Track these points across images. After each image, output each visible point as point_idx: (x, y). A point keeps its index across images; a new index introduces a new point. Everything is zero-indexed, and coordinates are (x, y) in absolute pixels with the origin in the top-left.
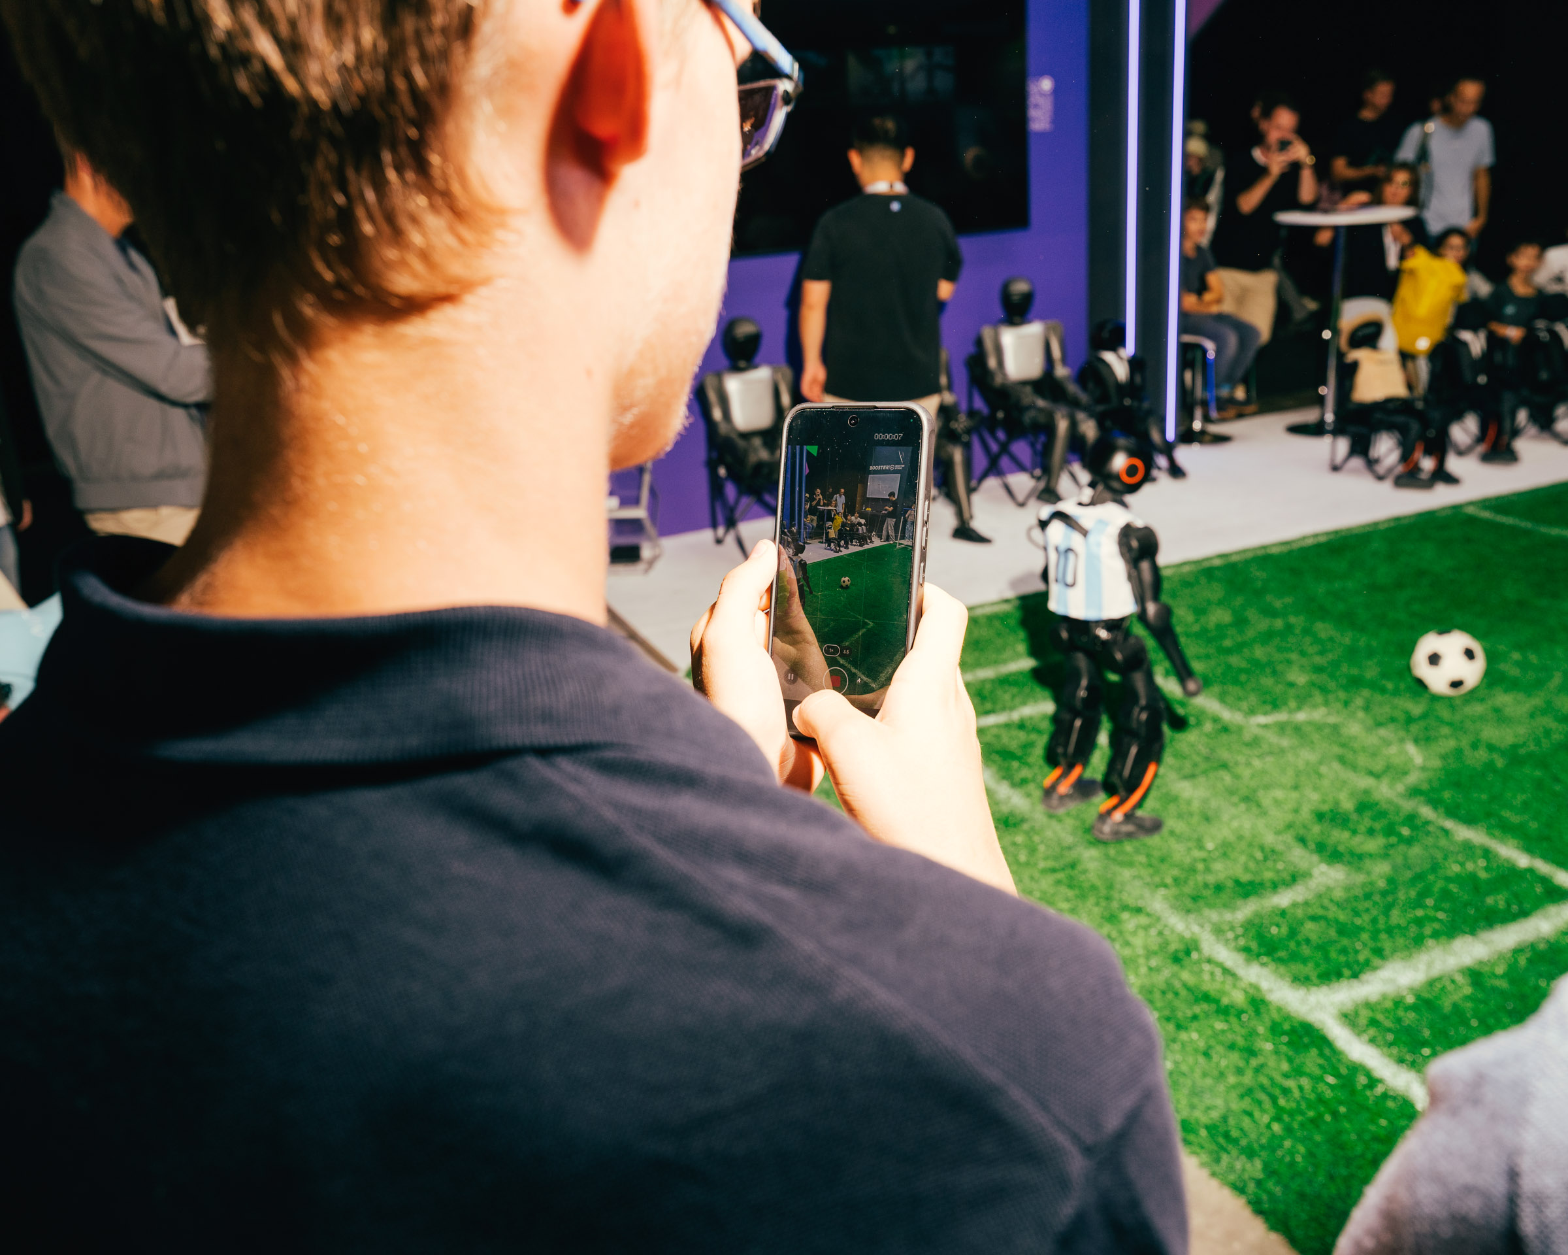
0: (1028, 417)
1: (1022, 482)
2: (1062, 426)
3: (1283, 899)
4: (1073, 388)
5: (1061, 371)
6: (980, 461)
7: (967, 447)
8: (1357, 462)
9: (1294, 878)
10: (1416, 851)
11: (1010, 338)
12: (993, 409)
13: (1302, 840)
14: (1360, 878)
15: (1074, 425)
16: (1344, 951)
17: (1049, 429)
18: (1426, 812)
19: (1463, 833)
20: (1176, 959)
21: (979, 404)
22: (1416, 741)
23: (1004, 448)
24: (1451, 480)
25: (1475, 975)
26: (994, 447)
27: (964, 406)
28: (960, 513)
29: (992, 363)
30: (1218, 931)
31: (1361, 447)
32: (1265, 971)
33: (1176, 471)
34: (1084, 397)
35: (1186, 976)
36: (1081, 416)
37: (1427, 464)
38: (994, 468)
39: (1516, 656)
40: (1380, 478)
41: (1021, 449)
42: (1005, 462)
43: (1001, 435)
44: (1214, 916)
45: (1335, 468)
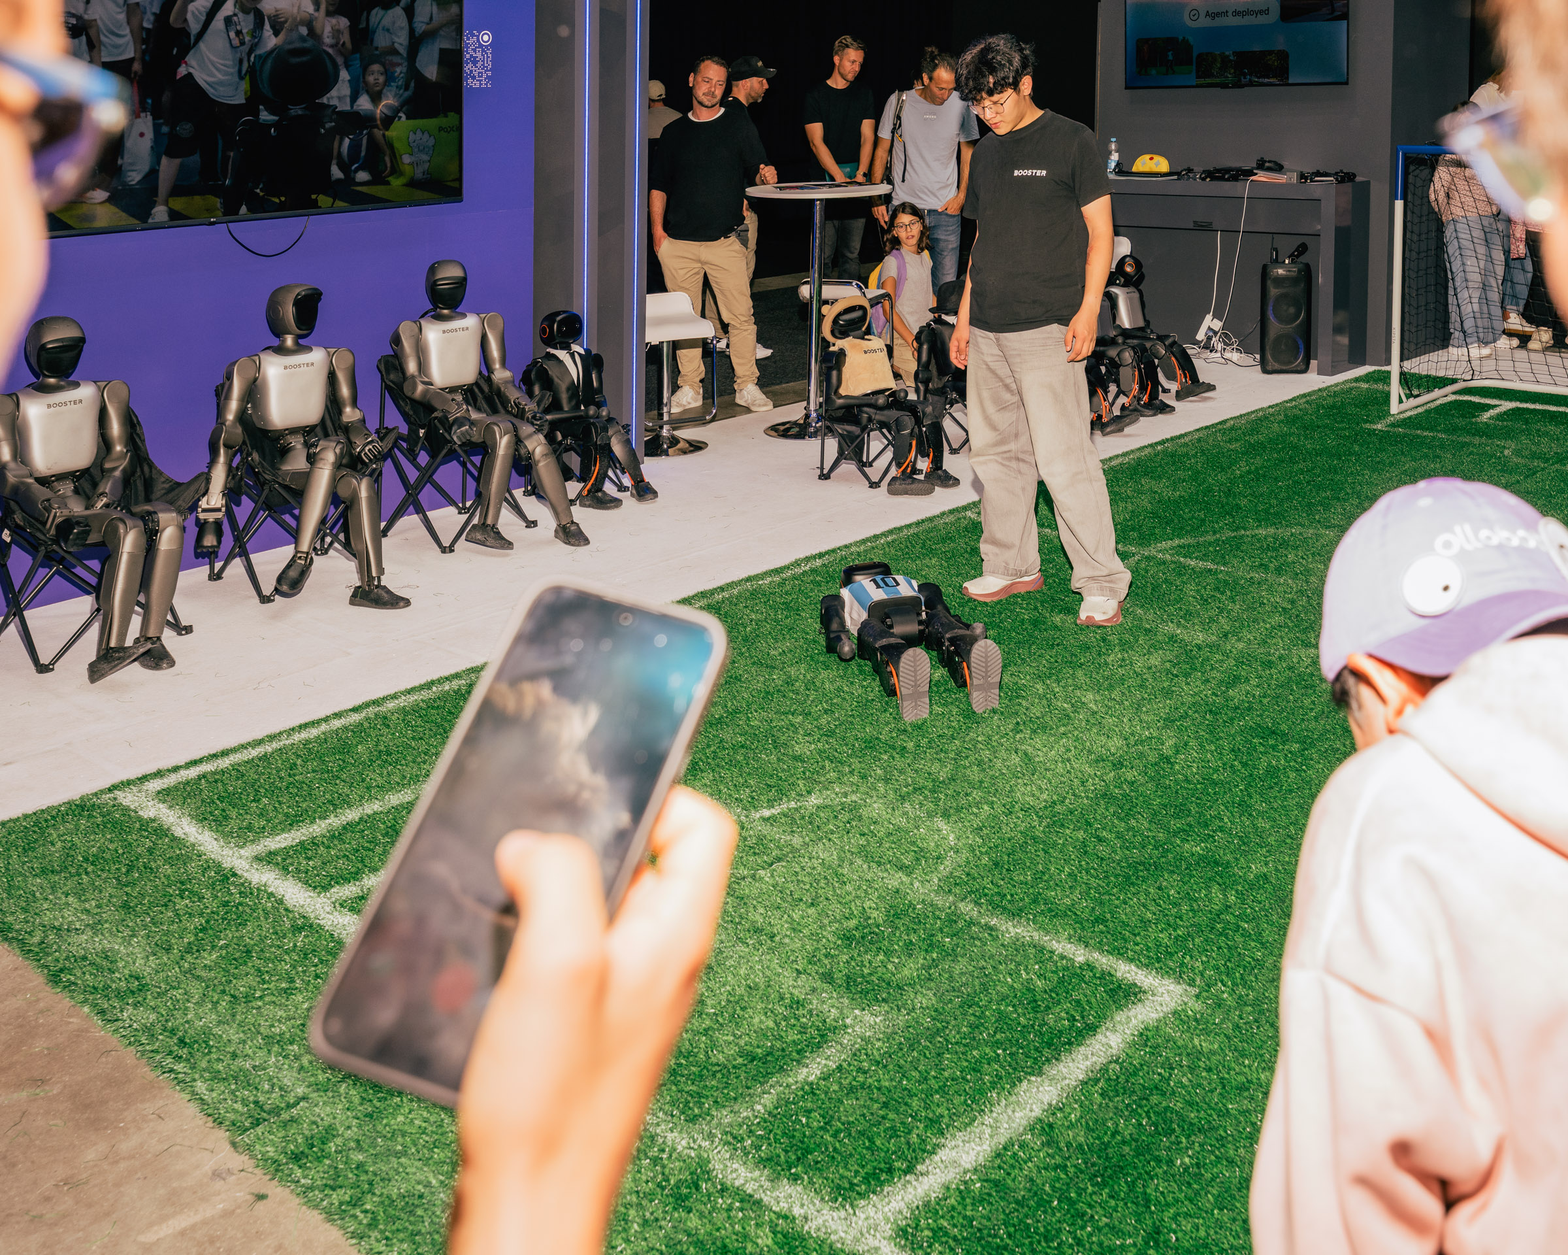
0: (457, 435)
1: (447, 519)
2: (503, 443)
3: (812, 1070)
4: (514, 394)
5: (501, 374)
6: (393, 491)
7: (376, 478)
8: (848, 467)
9: (823, 1035)
10: (961, 965)
11: (434, 334)
12: (413, 426)
13: (828, 978)
14: (902, 1019)
15: (518, 441)
16: (893, 1133)
17: (485, 449)
18: (967, 908)
19: (1012, 930)
20: (680, 1201)
21: (395, 420)
22: (946, 815)
23: (427, 476)
24: (949, 481)
25: (1045, 1128)
26: (412, 475)
27: (373, 424)
28: (364, 569)
29: (412, 367)
30: (733, 1140)
31: (853, 450)
32: (796, 1190)
33: (644, 491)
34: (530, 407)
35: (693, 1222)
36: (526, 429)
37: (924, 464)
38: (412, 503)
39: (1040, 687)
40: (874, 485)
41: (449, 474)
42: (427, 494)
43: (423, 458)
44: (725, 1117)
45: (824, 476)
